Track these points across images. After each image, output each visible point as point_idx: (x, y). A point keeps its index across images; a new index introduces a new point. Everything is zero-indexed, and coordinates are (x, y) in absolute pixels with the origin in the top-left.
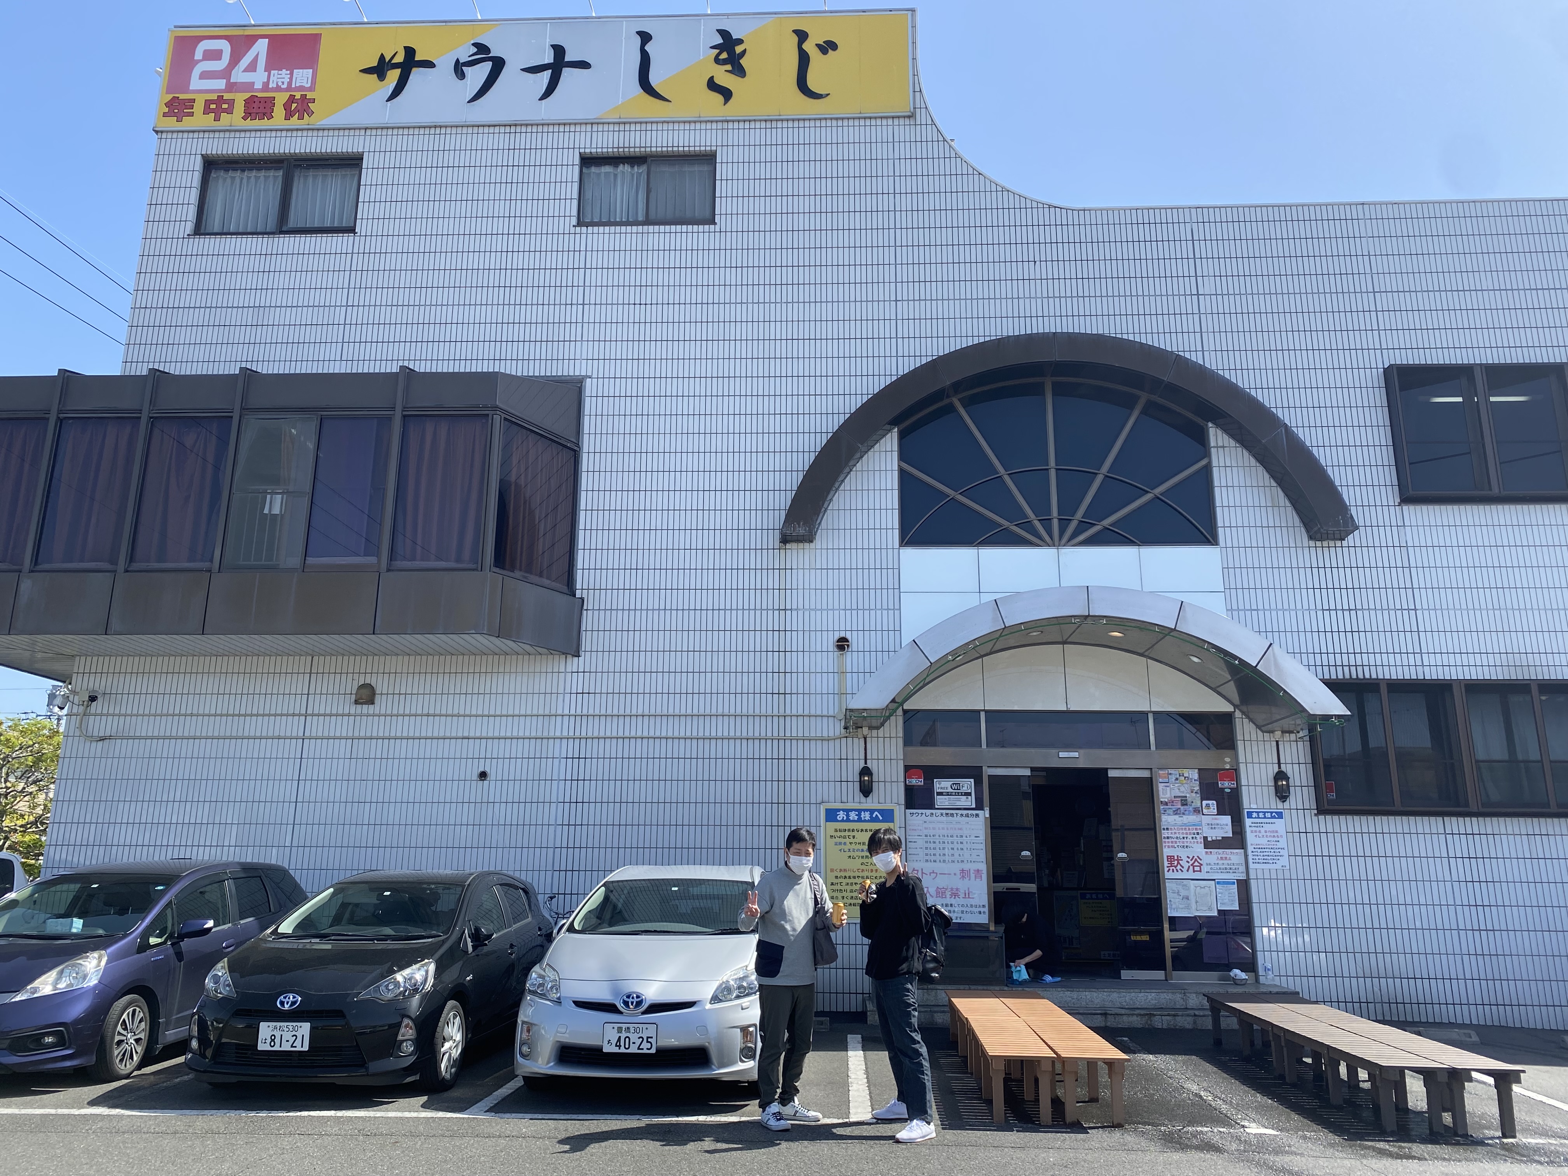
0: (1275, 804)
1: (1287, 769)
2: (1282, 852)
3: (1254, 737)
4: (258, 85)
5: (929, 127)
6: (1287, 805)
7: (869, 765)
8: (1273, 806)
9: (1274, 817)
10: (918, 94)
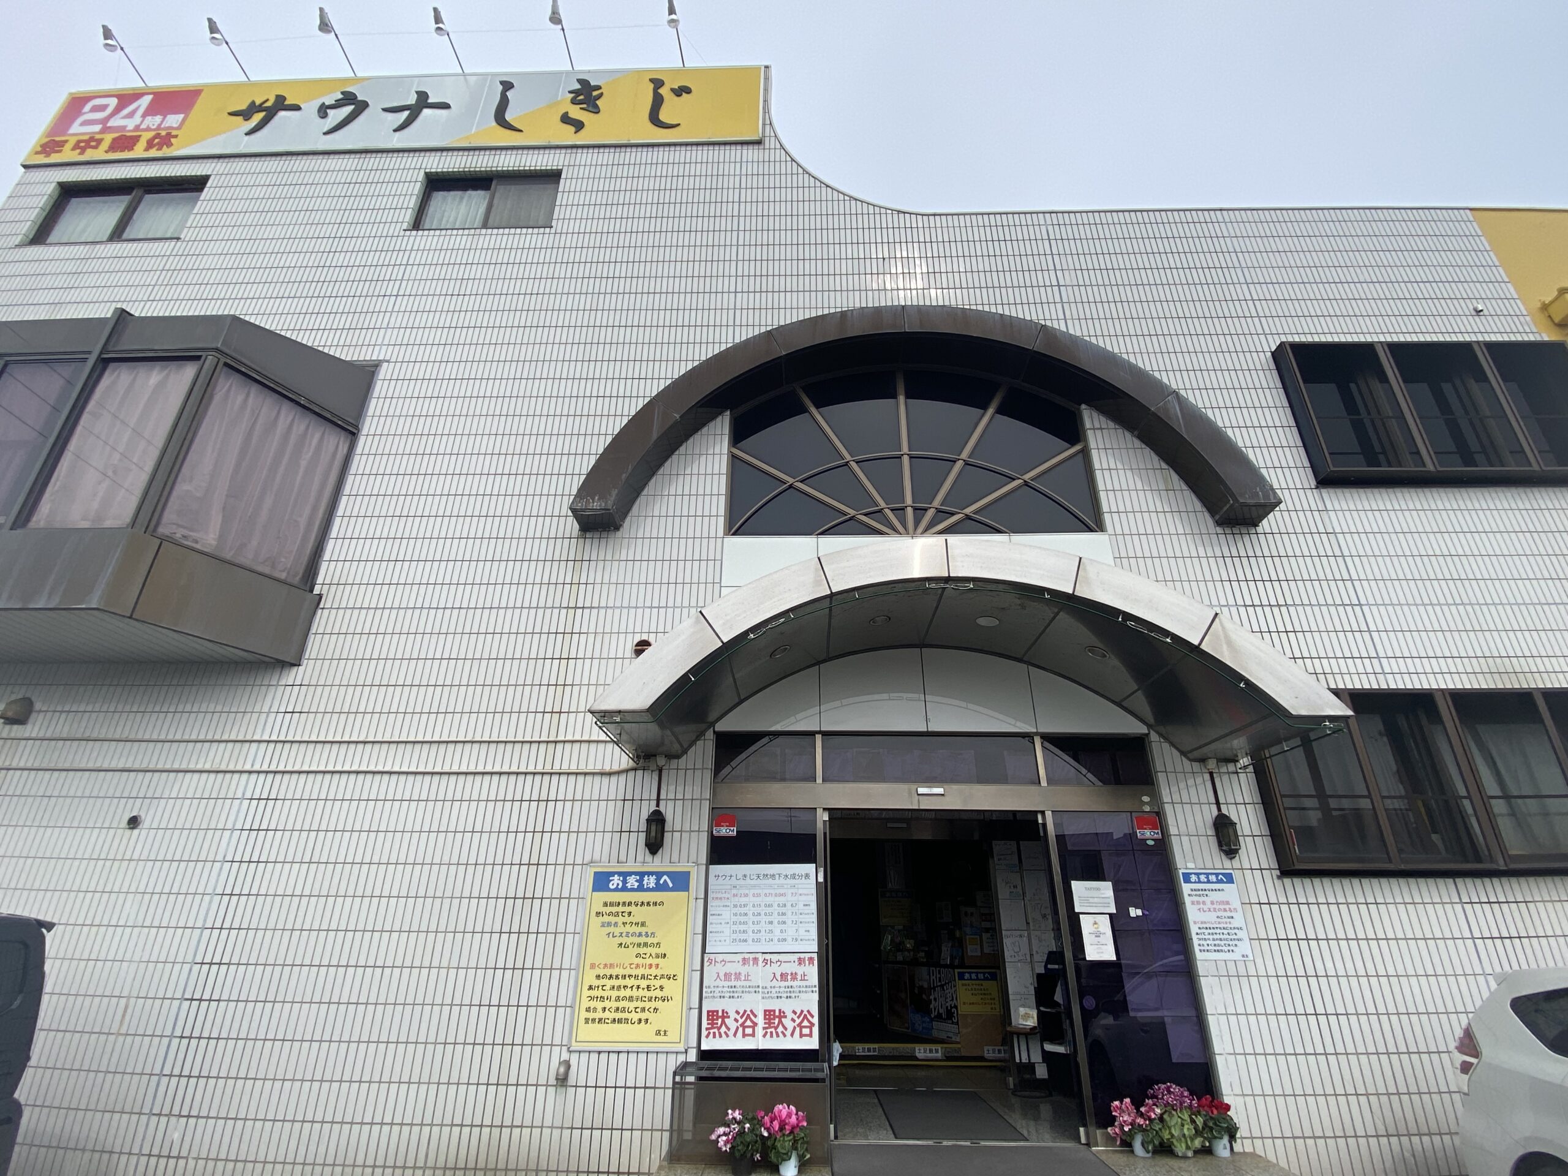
0: (1219, 862)
1: (1231, 812)
2: (1241, 934)
3: (1179, 768)
4: (130, 128)
5: (778, 151)
6: (1236, 863)
7: (662, 809)
8: (1218, 865)
9: (1221, 881)
10: (768, 127)
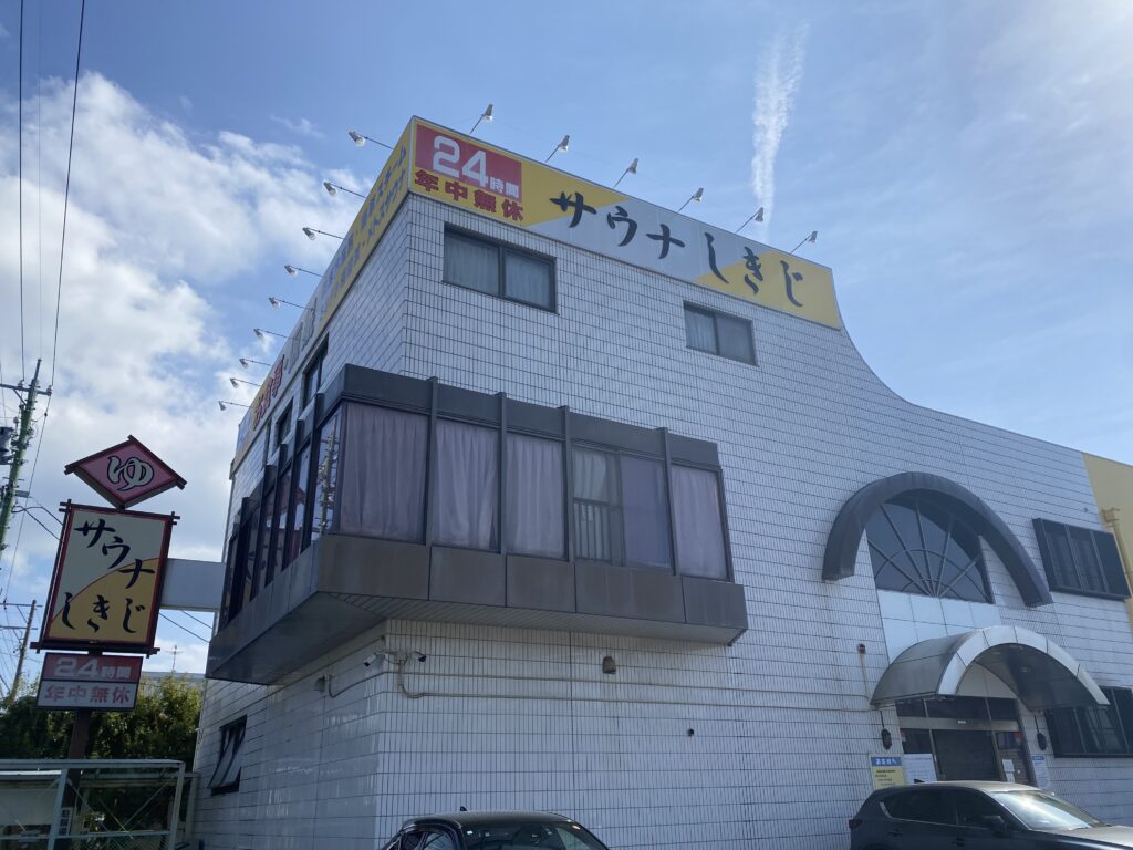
0: (1040, 752)
4: (483, 184)
6: (1045, 752)
7: (885, 728)
